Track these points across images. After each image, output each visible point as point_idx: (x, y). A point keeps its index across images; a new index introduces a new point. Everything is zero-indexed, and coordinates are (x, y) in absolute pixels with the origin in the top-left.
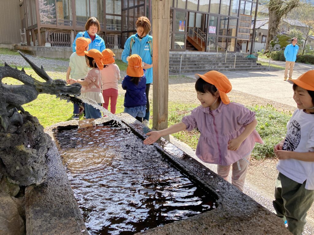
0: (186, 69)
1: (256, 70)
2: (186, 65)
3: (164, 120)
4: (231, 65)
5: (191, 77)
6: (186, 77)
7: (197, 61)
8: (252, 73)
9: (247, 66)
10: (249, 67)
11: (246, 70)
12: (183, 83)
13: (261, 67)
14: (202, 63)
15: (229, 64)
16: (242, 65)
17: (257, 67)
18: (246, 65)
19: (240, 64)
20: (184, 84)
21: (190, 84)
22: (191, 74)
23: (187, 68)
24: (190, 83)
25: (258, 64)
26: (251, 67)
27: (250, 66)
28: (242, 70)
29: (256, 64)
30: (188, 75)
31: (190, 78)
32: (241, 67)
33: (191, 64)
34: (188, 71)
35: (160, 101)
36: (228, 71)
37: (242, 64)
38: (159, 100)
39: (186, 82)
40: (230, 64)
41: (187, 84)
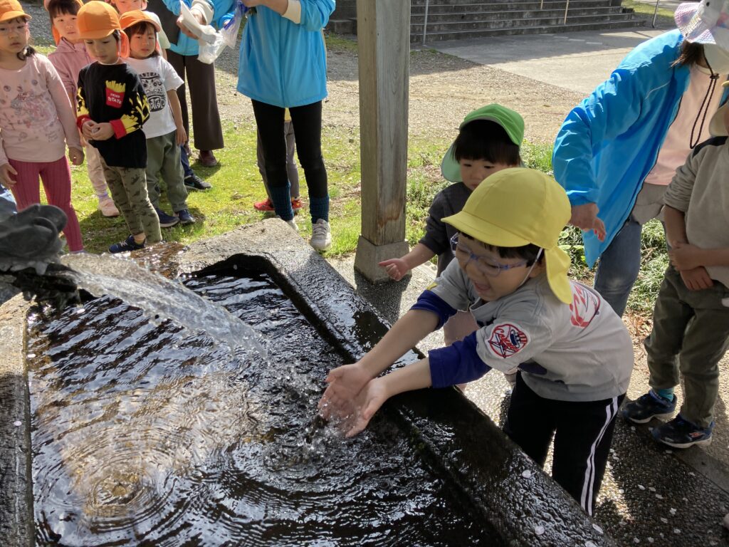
0: (439, 30)
1: (619, 27)
2: (440, 18)
3: (395, 215)
4: (554, 17)
5: (454, 55)
6: (441, 53)
7: (469, 8)
8: (612, 37)
9: (597, 18)
10: (603, 18)
11: (595, 29)
12: (433, 72)
13: (633, 18)
14: (480, 12)
15: (550, 12)
16: (584, 15)
17: (622, 17)
18: (595, 14)
19: (578, 12)
20: (436, 75)
21: (452, 75)
22: (453, 46)
23: (441, 29)
24: (452, 73)
25: (625, 10)
26: (608, 21)
27: (606, 17)
28: (584, 28)
29: (621, 11)
30: (446, 47)
31: (450, 57)
32: (582, 20)
33: (452, 17)
34: (446, 37)
35: (382, 161)
36: (548, 33)
37: (584, 11)
38: (379, 157)
39: (442, 69)
40: (553, 12)
41: (445, 73)
